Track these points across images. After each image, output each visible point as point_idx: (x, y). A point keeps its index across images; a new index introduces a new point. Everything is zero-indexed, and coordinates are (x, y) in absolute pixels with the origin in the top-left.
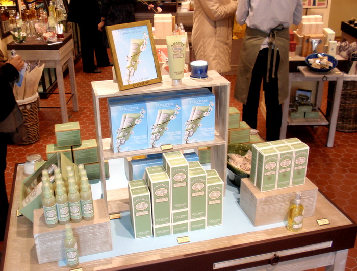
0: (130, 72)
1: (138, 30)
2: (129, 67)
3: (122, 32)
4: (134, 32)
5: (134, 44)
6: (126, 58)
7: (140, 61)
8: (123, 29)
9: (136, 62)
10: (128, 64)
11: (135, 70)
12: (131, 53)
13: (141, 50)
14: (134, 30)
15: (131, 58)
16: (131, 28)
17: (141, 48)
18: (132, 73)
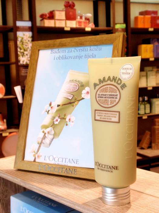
0: (44, 137)
1: (90, 53)
2: (46, 127)
3: (57, 55)
4: (80, 57)
5: (72, 81)
6: (48, 107)
7: (73, 119)
8: (61, 50)
9: (63, 118)
10: (47, 120)
11: (56, 135)
12: (59, 100)
13: (83, 96)
14: (83, 53)
15: (56, 108)
16: (78, 48)
17: (84, 92)
18: (47, 141)
